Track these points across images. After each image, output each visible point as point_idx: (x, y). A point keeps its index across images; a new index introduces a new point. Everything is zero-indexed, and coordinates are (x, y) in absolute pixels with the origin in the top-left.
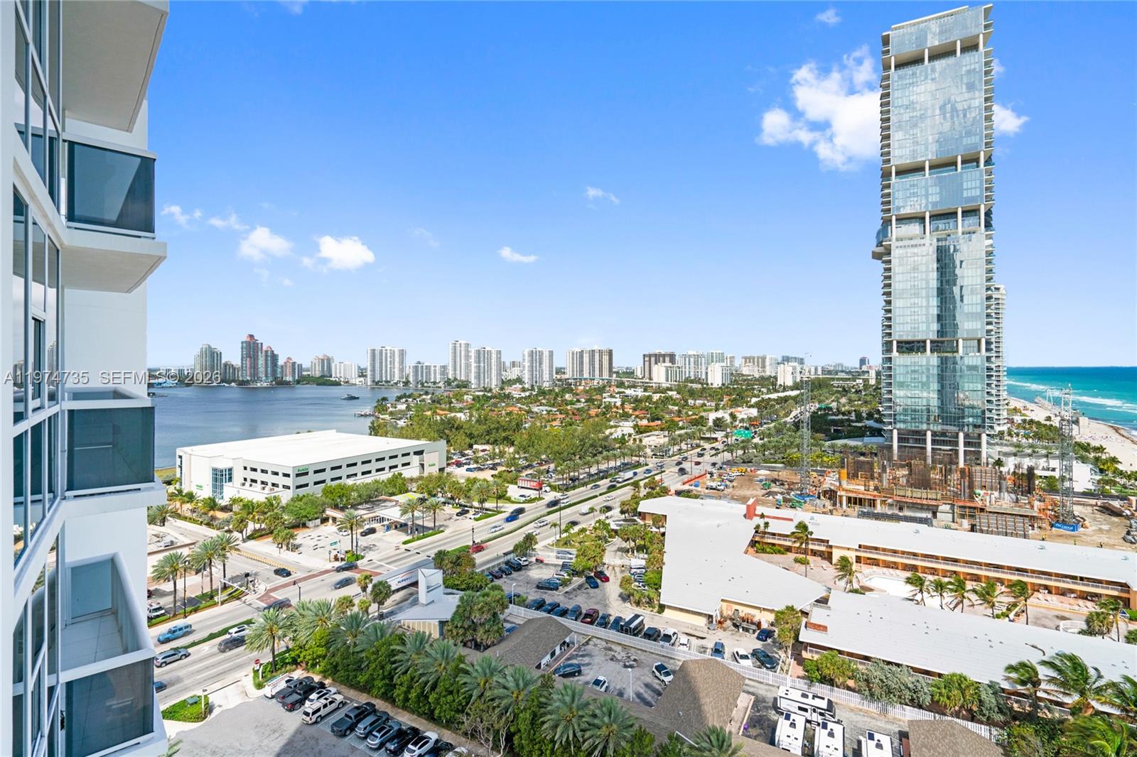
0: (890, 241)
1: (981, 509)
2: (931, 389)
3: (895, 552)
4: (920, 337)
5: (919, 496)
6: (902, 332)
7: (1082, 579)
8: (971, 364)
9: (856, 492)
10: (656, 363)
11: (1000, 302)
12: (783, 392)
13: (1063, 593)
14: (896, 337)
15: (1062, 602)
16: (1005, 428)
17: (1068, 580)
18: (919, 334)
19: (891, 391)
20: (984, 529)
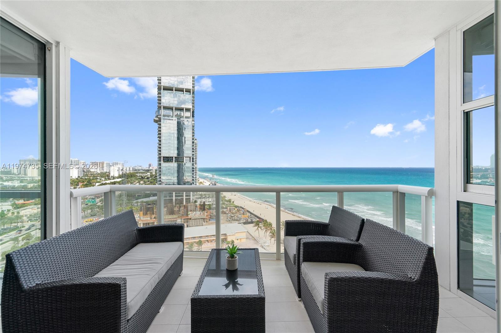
0: (161, 116)
1: (190, 219)
2: (175, 176)
4: (171, 156)
5: (170, 218)
6: (164, 154)
8: (187, 166)
9: (147, 221)
11: (197, 144)
12: (113, 179)
14: (163, 155)
15: (211, 244)
17: (213, 237)
18: (171, 154)
19: (161, 177)
20: (191, 225)
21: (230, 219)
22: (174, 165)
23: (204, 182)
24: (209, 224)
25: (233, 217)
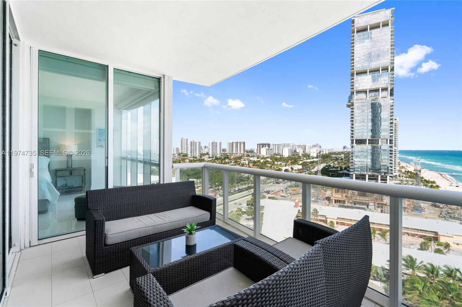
0: (353, 100)
1: (385, 204)
2: (368, 158)
3: (351, 220)
4: (364, 138)
5: (362, 199)
6: (358, 136)
7: (420, 230)
8: (383, 149)
9: (338, 198)
10: (262, 147)
11: (397, 124)
12: (312, 159)
13: (413, 235)
14: (355, 138)
15: (413, 239)
16: (397, 174)
17: (416, 230)
18: (364, 137)
19: (353, 159)
20: (386, 212)
21: (446, 215)
22: (368, 147)
23: (407, 166)
24: (411, 215)
25: (452, 214)
